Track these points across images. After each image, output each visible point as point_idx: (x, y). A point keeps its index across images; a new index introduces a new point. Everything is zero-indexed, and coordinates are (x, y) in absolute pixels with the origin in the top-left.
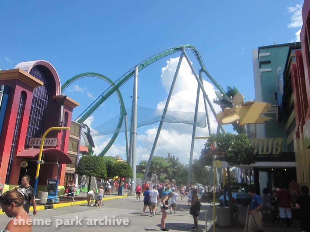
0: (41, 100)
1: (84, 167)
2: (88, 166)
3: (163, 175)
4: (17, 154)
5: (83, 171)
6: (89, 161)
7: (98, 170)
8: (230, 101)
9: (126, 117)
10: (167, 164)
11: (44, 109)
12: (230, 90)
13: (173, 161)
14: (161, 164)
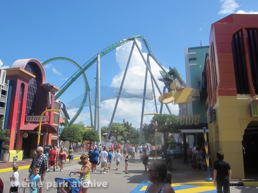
0: (32, 87)
1: (66, 135)
2: (69, 135)
3: (119, 137)
4: (20, 128)
5: (66, 139)
6: (69, 131)
7: (77, 137)
8: (171, 79)
9: (90, 92)
10: (122, 129)
11: (34, 94)
12: (171, 70)
13: (127, 126)
14: (118, 129)
